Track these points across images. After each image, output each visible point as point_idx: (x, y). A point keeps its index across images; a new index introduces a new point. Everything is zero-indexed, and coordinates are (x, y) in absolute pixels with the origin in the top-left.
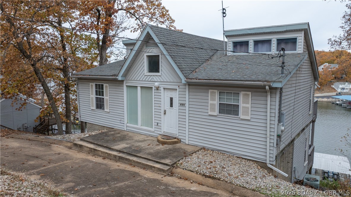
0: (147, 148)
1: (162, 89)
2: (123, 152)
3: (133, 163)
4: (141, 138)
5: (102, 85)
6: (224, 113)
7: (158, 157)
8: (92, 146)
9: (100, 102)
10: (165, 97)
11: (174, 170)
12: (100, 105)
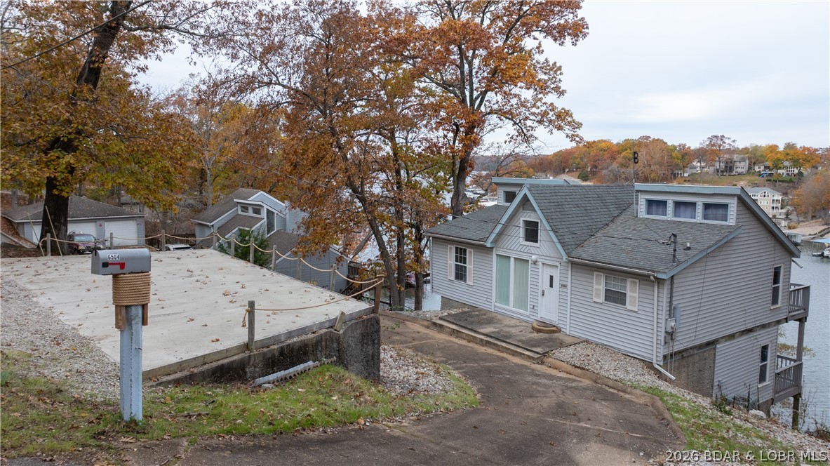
0: (518, 335)
1: (540, 264)
2: (491, 337)
3: (501, 349)
4: (513, 322)
5: (465, 250)
6: (610, 301)
7: (528, 345)
8: (454, 327)
9: (461, 271)
10: (544, 274)
11: (545, 359)
12: (461, 274)
